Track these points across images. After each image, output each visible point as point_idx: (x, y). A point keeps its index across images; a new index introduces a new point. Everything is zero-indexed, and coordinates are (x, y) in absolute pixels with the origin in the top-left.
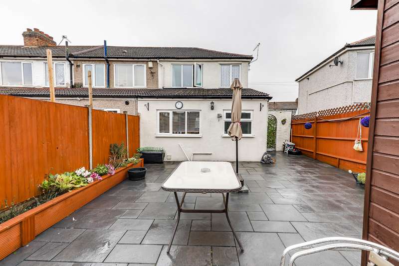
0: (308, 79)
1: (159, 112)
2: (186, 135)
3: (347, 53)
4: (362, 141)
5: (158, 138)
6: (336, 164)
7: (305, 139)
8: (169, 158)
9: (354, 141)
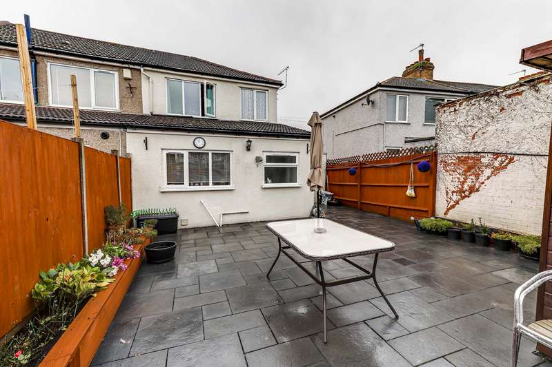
0: (334, 117)
1: (165, 152)
2: (211, 187)
3: (378, 93)
4: (414, 187)
5: (165, 194)
6: (386, 213)
7: (345, 187)
8: (183, 223)
9: (407, 186)
